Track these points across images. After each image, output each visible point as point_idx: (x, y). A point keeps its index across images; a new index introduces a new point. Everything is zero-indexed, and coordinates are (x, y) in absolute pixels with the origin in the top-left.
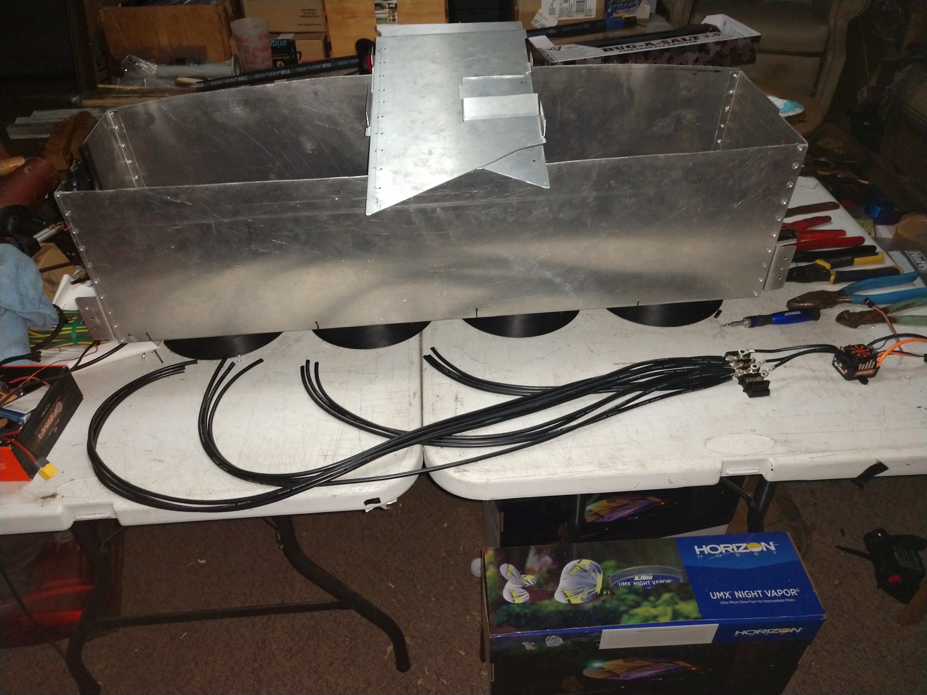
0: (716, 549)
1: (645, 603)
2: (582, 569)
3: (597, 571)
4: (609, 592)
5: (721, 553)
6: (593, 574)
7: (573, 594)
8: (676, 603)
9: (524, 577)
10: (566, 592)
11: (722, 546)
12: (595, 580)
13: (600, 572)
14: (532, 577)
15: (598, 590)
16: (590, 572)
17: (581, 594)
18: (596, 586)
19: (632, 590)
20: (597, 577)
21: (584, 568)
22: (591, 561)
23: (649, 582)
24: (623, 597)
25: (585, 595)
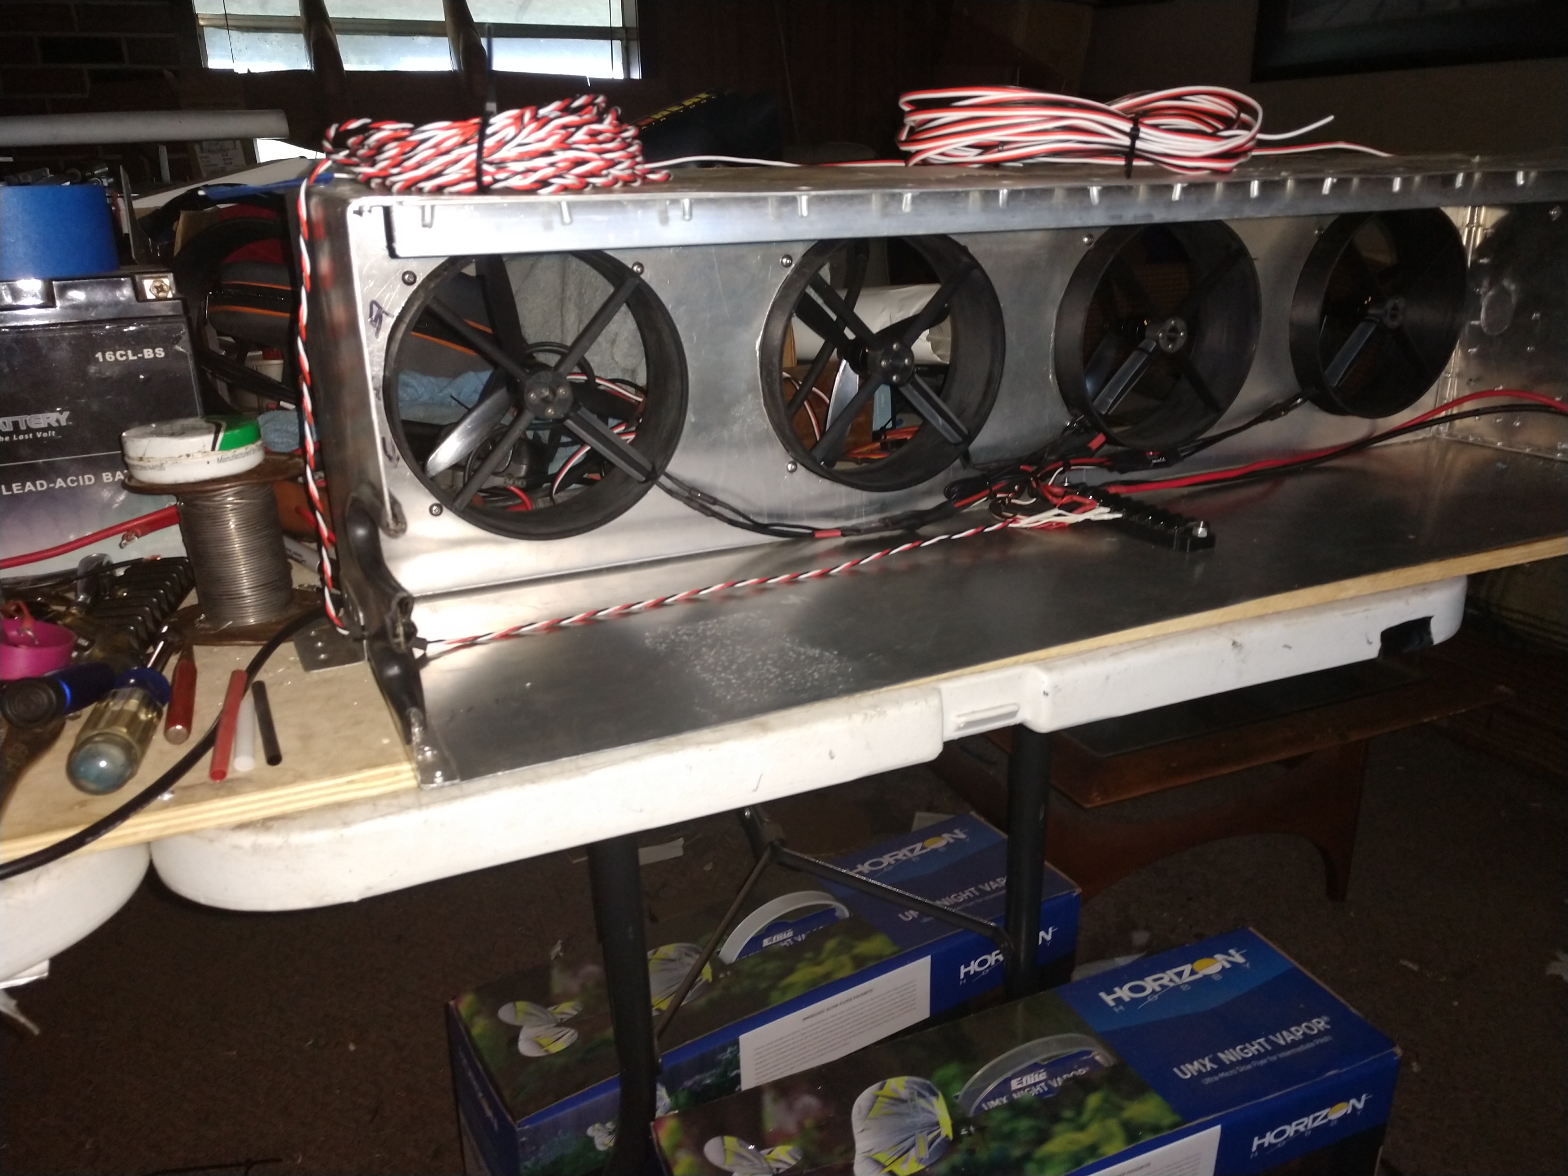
0: (1142, 989)
1: (1058, 1128)
2: (891, 1098)
3: (927, 1094)
4: (972, 1129)
5: (1154, 992)
6: (922, 1102)
7: (895, 1157)
8: (1120, 1109)
9: (769, 1153)
10: (876, 1157)
11: (1149, 979)
12: (930, 1112)
13: (935, 1094)
14: (789, 1148)
15: (946, 1129)
16: (912, 1100)
17: (913, 1151)
18: (937, 1124)
19: (1016, 1109)
20: (933, 1106)
21: (896, 1096)
22: (906, 1078)
23: (1043, 1084)
24: (1007, 1128)
25: (922, 1150)
